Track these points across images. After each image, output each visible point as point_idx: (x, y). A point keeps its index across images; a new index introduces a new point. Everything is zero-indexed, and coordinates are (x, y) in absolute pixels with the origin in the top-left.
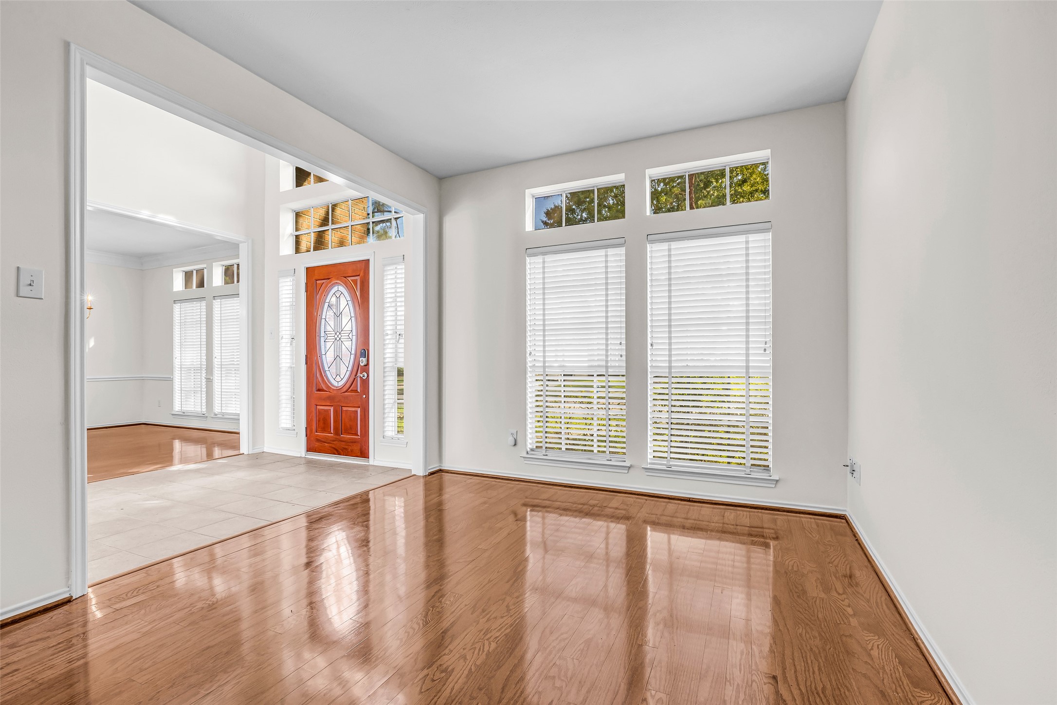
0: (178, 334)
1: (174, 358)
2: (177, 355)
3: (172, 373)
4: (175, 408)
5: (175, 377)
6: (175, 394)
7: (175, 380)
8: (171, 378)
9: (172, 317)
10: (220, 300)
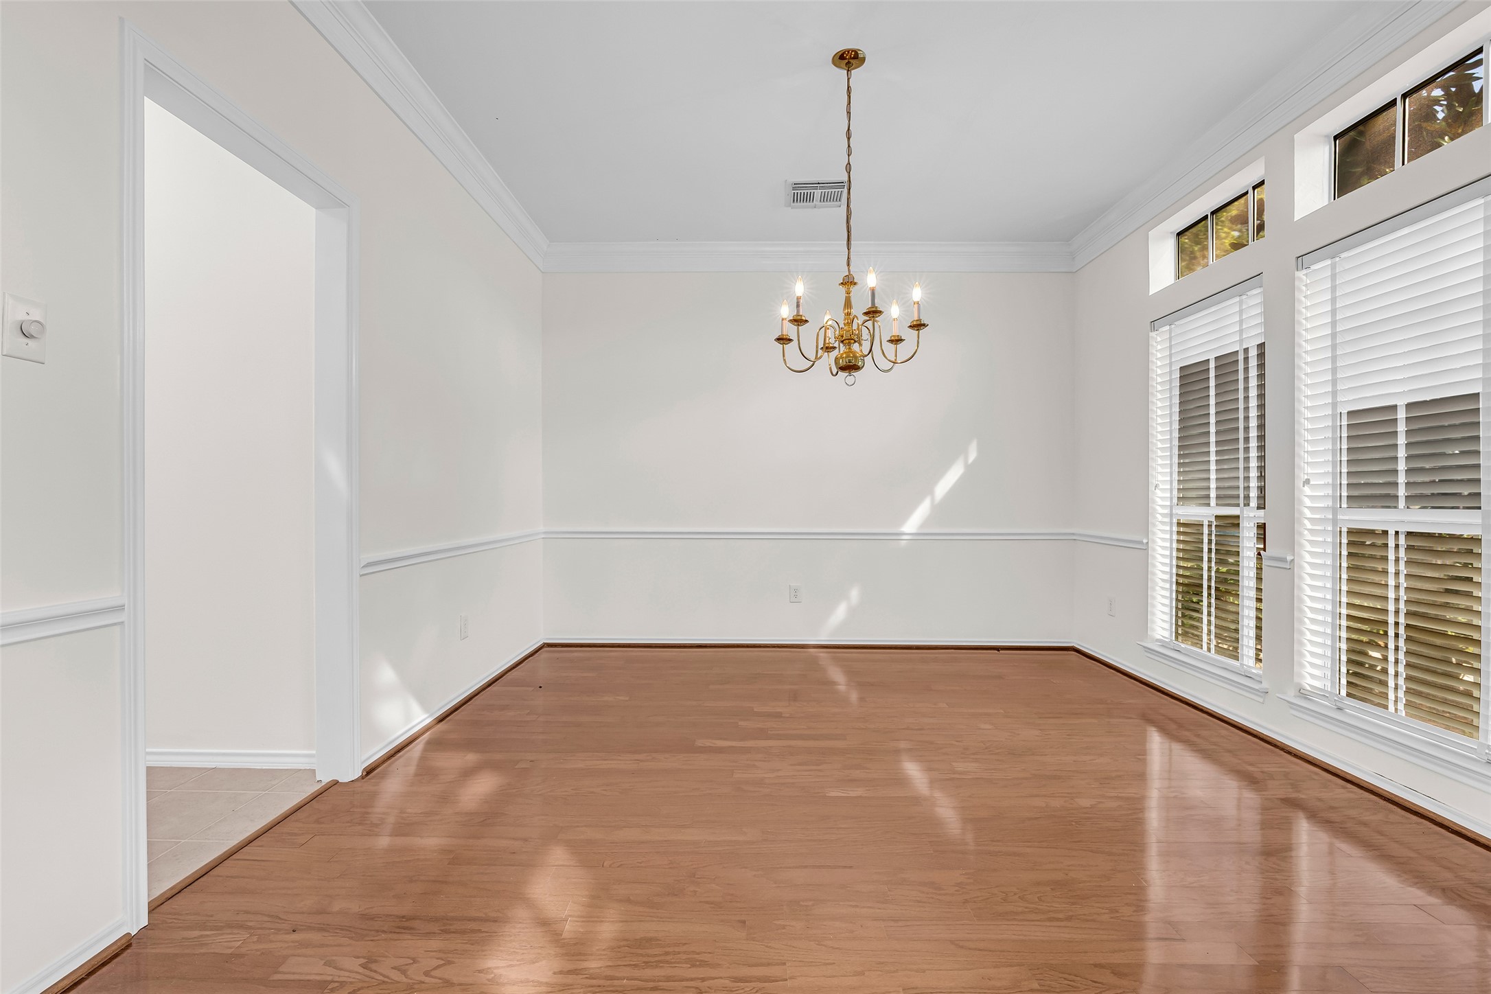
0: (1161, 416)
1: (1152, 488)
2: (1160, 478)
3: (1145, 528)
4: (1153, 630)
5: (1154, 542)
6: (1154, 590)
7: (1154, 550)
8: (1141, 543)
9: (1146, 370)
10: (1328, 262)
